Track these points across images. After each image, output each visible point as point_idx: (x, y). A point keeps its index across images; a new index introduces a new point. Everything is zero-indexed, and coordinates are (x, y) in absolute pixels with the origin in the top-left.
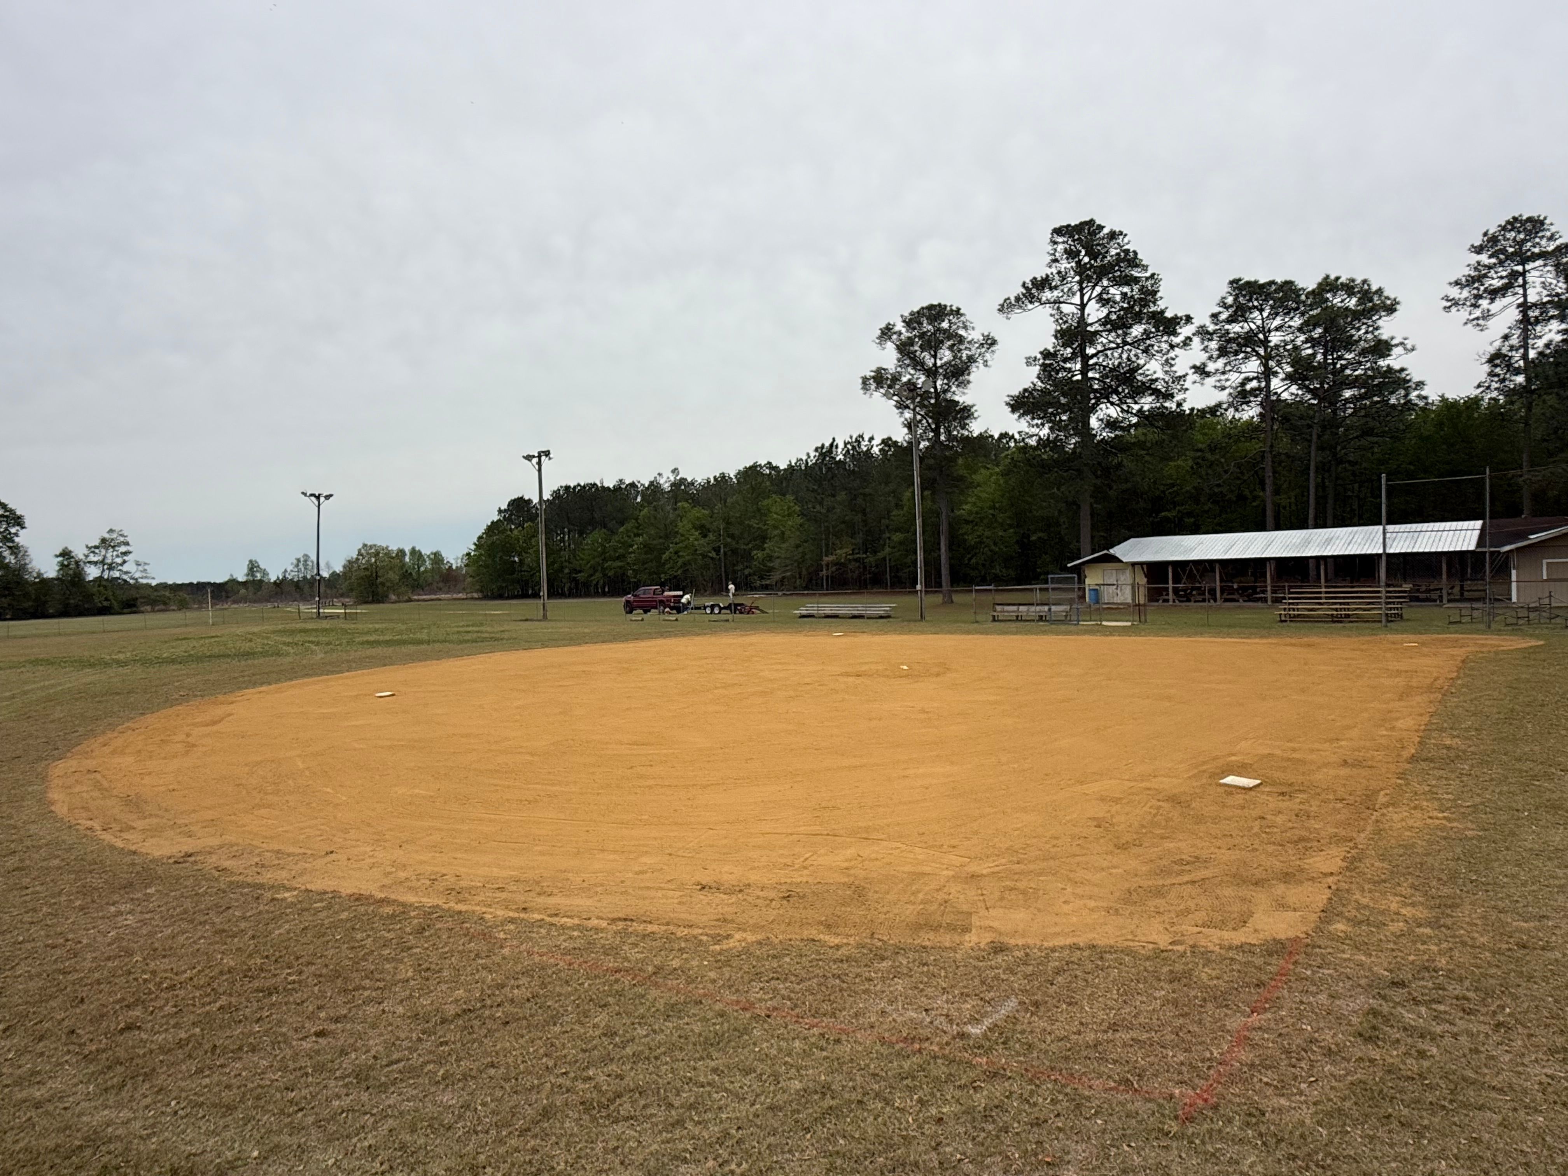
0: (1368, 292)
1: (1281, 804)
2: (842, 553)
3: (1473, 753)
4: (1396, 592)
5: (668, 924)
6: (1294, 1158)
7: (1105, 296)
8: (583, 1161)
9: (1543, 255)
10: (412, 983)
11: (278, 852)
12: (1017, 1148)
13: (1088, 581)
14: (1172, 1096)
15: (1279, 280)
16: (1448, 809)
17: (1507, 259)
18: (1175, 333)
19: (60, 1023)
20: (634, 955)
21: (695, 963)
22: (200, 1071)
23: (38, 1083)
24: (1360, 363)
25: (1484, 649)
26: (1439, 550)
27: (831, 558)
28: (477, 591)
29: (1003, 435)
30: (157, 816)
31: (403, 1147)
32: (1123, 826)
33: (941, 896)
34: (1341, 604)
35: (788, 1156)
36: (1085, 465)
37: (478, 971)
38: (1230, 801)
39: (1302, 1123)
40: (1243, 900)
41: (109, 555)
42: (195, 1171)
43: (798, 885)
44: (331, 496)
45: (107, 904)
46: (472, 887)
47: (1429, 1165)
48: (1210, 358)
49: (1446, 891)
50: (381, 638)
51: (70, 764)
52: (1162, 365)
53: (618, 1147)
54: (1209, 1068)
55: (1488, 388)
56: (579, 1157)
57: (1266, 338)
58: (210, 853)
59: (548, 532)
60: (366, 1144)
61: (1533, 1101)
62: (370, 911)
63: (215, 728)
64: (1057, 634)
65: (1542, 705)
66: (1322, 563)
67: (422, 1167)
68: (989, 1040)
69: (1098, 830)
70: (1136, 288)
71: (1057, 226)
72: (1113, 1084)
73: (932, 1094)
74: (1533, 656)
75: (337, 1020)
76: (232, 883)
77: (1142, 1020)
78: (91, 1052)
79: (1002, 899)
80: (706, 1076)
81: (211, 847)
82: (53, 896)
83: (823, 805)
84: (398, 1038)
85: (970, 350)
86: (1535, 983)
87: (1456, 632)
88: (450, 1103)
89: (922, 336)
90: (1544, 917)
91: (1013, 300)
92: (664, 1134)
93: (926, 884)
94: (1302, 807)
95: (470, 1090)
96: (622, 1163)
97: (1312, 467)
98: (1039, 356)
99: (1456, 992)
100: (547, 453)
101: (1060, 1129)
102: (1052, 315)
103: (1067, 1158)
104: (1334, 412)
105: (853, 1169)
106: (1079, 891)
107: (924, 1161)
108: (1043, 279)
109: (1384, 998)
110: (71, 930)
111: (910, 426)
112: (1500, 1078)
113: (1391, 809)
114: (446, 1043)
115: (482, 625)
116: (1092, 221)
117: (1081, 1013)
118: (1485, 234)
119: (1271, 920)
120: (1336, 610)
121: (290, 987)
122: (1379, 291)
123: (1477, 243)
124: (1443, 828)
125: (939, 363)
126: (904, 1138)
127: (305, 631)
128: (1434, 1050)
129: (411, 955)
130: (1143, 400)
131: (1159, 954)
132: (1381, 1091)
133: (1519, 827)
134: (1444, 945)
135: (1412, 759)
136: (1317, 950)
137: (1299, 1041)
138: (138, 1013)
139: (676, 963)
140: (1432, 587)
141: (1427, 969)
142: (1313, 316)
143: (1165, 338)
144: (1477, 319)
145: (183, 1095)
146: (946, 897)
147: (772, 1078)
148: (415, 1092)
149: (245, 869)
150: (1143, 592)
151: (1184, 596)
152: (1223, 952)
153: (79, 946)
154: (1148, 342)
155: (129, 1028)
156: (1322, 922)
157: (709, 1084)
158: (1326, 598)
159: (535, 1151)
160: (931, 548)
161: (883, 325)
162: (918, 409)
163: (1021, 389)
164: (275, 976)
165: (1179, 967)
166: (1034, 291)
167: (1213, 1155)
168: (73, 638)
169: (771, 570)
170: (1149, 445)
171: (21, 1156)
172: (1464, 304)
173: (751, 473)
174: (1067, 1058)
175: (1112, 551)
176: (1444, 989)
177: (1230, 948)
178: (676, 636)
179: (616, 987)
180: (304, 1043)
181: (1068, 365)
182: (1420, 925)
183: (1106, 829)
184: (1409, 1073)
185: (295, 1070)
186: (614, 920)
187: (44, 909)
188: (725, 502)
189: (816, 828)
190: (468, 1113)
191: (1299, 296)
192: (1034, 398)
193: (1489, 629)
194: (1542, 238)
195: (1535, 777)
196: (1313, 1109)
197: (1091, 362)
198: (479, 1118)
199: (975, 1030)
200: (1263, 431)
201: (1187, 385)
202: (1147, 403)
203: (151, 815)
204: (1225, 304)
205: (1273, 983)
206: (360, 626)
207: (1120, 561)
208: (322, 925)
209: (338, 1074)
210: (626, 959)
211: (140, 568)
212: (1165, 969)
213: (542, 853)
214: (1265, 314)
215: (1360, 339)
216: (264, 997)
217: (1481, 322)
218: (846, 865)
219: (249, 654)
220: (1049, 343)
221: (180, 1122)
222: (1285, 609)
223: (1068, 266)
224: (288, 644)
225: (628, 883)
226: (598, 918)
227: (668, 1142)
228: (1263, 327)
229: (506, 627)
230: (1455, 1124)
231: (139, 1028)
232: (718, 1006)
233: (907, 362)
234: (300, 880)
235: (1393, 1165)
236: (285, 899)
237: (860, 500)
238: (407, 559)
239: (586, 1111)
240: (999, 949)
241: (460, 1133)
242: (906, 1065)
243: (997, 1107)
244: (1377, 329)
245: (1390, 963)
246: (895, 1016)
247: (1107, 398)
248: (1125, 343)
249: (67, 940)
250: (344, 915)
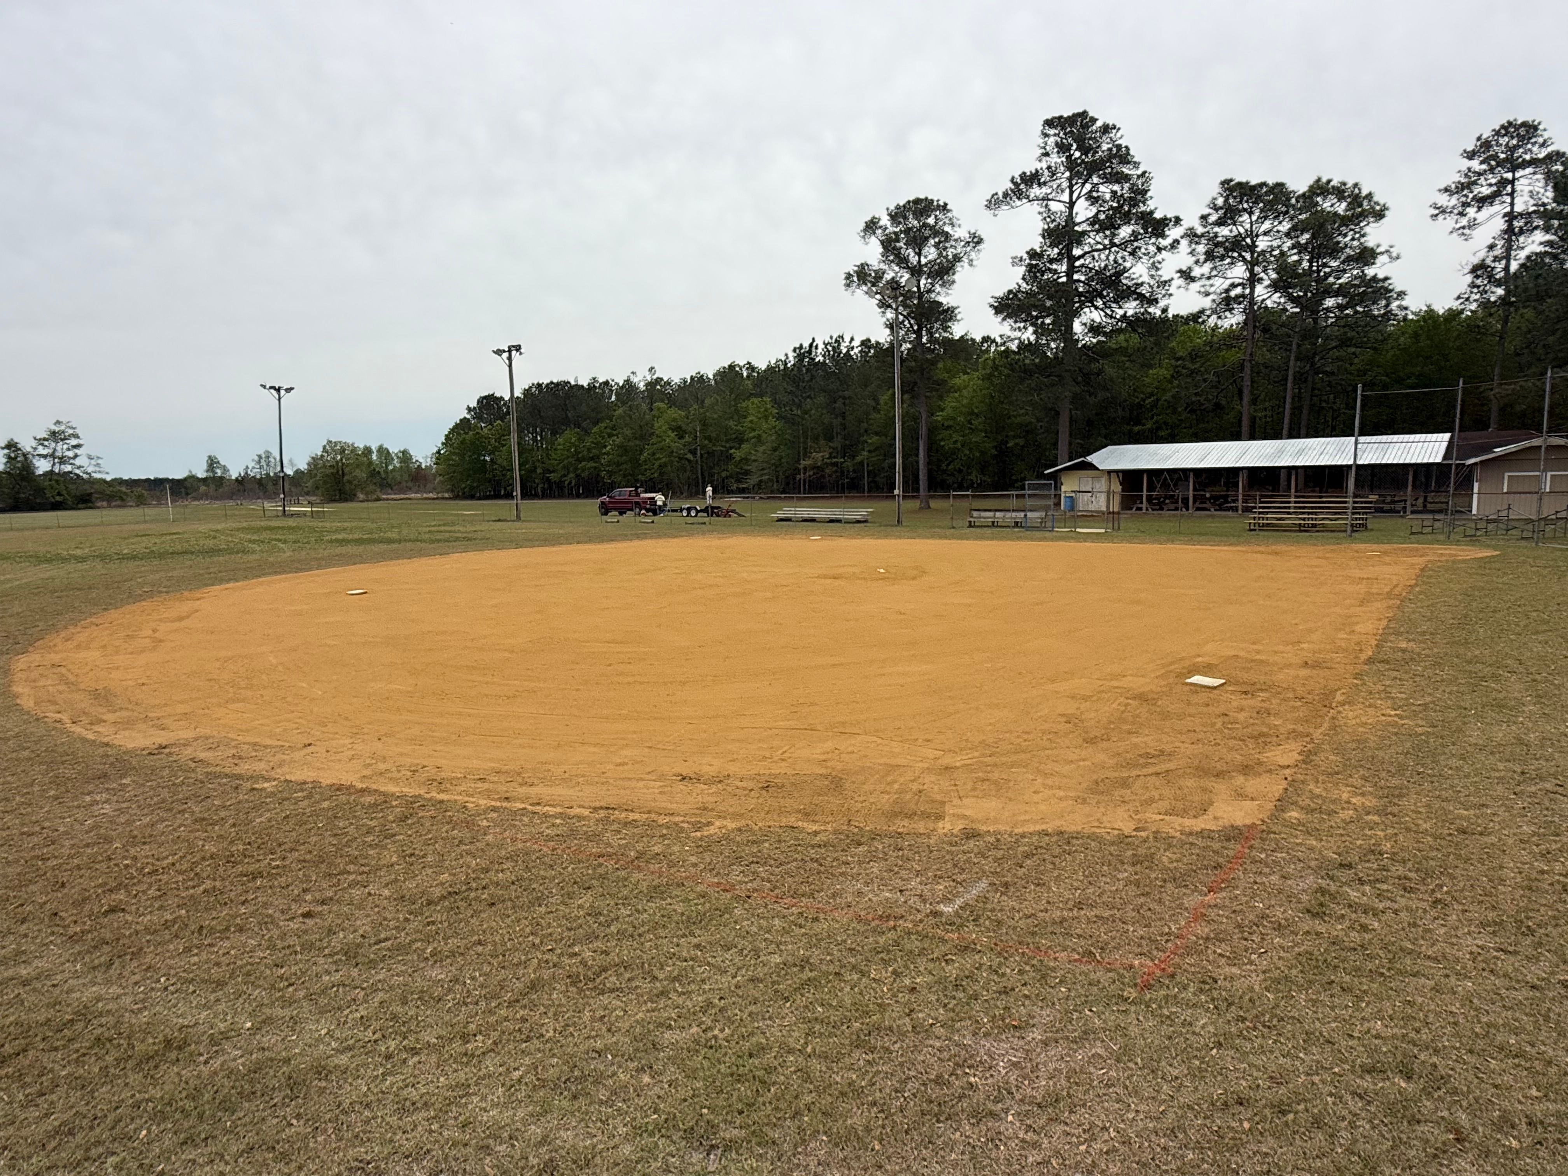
0: (1358, 196)
1: (1244, 703)
2: (819, 457)
3: (1427, 656)
4: (1362, 502)
5: (649, 812)
6: (1244, 1019)
7: (1095, 194)
8: (571, 1029)
9: (1534, 162)
10: (397, 867)
11: (255, 744)
12: (987, 1014)
13: (1063, 488)
14: (1131, 967)
15: (1271, 182)
16: (1400, 707)
17: (1498, 165)
18: (1162, 235)
19: (42, 905)
20: (616, 841)
21: (676, 849)
22: (188, 950)
23: (24, 962)
24: (1344, 271)
25: (1443, 559)
26: (1407, 461)
27: (808, 462)
28: (447, 491)
29: (986, 339)
30: (127, 709)
31: (394, 1017)
32: (1093, 722)
33: (915, 787)
34: (1309, 513)
35: (769, 1022)
36: (1066, 371)
37: (462, 856)
38: (1194, 699)
39: (1251, 989)
40: (1204, 790)
41: (59, 448)
42: (189, 1041)
43: (776, 776)
44: (292, 389)
45: (82, 793)
46: (454, 778)
47: (1366, 1025)
48: (1197, 262)
49: (1395, 782)
50: (351, 537)
51: (35, 657)
52: (1149, 268)
53: (604, 1016)
54: (1167, 941)
55: (1467, 299)
56: (568, 1025)
57: (1253, 242)
58: (185, 745)
59: (520, 431)
60: (358, 1015)
61: (1464, 968)
62: (351, 800)
63: (184, 623)
64: (1032, 539)
65: (1494, 612)
66: (1294, 472)
67: (414, 1036)
68: (960, 918)
69: (1068, 725)
70: (1127, 186)
71: (1049, 117)
72: (1077, 957)
73: (907, 967)
74: (1488, 566)
75: (323, 903)
76: (208, 773)
77: (1105, 898)
78: (76, 933)
79: (974, 789)
80: (688, 951)
81: (186, 739)
82: (26, 786)
83: (801, 701)
84: (385, 919)
85: (956, 248)
86: (1472, 864)
87: (1418, 543)
88: (439, 977)
89: (908, 231)
90: (1483, 805)
91: (1000, 195)
92: (649, 1004)
93: (901, 775)
94: (1264, 705)
95: (458, 966)
96: (609, 1030)
97: (1290, 378)
98: (1025, 256)
99: (1399, 873)
100: (518, 348)
101: (1027, 997)
102: (1040, 213)
103: (1031, 1022)
104: (1315, 321)
105: (830, 1033)
106: (1049, 782)
107: (898, 1026)
108: (1032, 174)
109: (1332, 878)
110: (47, 819)
111: (892, 326)
112: (1435, 948)
113: (1346, 707)
114: (433, 923)
115: (454, 525)
116: (1084, 114)
117: (1048, 893)
118: (1479, 139)
119: (1230, 809)
120: (1304, 519)
121: (274, 871)
122: (1369, 196)
123: (1469, 149)
124: (1394, 725)
125: (924, 261)
126: (880, 1005)
127: (270, 529)
128: (1376, 924)
129: (395, 842)
130: (1127, 305)
131: (1123, 840)
132: (1326, 960)
133: (1464, 723)
134: (1390, 831)
135: (1370, 661)
136: (1272, 836)
137: (1251, 917)
138: (122, 897)
139: (657, 849)
140: (1396, 499)
141: (1373, 852)
142: (1302, 221)
143: (1153, 240)
144: (1463, 228)
145: (172, 972)
146: (921, 787)
147: (752, 953)
148: (404, 968)
149: (222, 760)
150: (1117, 499)
151: (1158, 505)
152: (1183, 837)
153: (56, 833)
154: (1136, 244)
155: (112, 910)
156: (1277, 810)
157: (692, 959)
158: (1295, 508)
159: (524, 1020)
160: (910, 453)
161: (868, 218)
162: (901, 308)
163: (1006, 291)
164: (259, 861)
165: (1141, 851)
166: (1022, 186)
167: (1168, 1017)
168: (26, 533)
169: (747, 473)
170: (1130, 351)
171: (12, 1028)
172: (1451, 212)
173: (729, 374)
174: (1034, 934)
175: (1089, 459)
176: (1388, 870)
177: (1191, 834)
178: (652, 537)
179: (599, 871)
180: (291, 924)
181: (1054, 266)
182: (1368, 813)
183: (1076, 725)
184: (1352, 945)
185: (283, 948)
186: (596, 809)
187: (18, 798)
188: (703, 402)
189: (792, 723)
190: (457, 987)
191: (1289, 199)
192: (1020, 300)
193: (1448, 540)
194: (1534, 144)
195: (1482, 679)
196: (1262, 977)
197: (1077, 264)
198: (468, 991)
199: (947, 909)
200: (1245, 339)
201: (1172, 290)
202: (1131, 308)
203: (121, 709)
204: (1215, 205)
205: (1230, 865)
206: (328, 525)
207: (1097, 469)
208: (304, 814)
209: (327, 952)
210: (609, 845)
211: (93, 462)
212: (1129, 853)
213: (522, 746)
214: (1254, 218)
215: (1346, 246)
216: (249, 881)
217: (1465, 231)
218: (824, 757)
219: (213, 552)
220: (1037, 243)
221: (170, 997)
222: (1254, 518)
223: (1059, 161)
224: (254, 541)
225: (609, 774)
226: (580, 806)
227: (653, 1011)
228: (1251, 231)
229: (478, 528)
230: (1391, 989)
231: (123, 910)
232: (699, 888)
233: (891, 258)
234: (279, 771)
235: (1334, 1025)
236: (264, 789)
237: (839, 404)
238: (374, 457)
239: (573, 984)
240: (971, 834)
241: (450, 1005)
242: (882, 940)
243: (967, 977)
244: (1363, 236)
245: (1339, 847)
246: (870, 896)
247: (1092, 302)
248: (1113, 244)
249: (43, 828)
250: (325, 804)
